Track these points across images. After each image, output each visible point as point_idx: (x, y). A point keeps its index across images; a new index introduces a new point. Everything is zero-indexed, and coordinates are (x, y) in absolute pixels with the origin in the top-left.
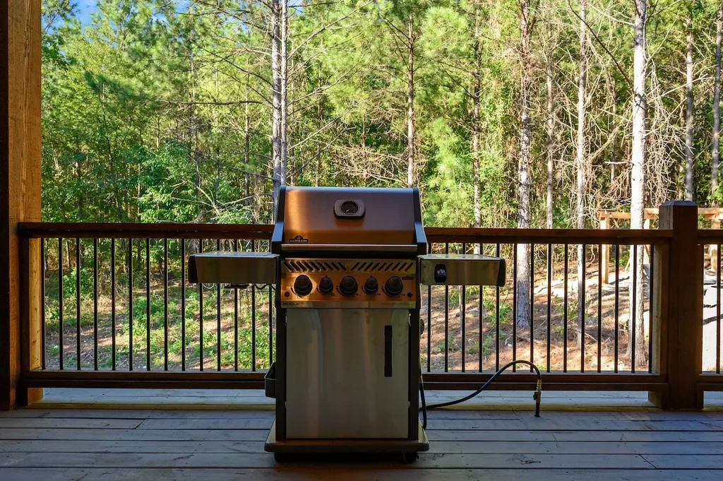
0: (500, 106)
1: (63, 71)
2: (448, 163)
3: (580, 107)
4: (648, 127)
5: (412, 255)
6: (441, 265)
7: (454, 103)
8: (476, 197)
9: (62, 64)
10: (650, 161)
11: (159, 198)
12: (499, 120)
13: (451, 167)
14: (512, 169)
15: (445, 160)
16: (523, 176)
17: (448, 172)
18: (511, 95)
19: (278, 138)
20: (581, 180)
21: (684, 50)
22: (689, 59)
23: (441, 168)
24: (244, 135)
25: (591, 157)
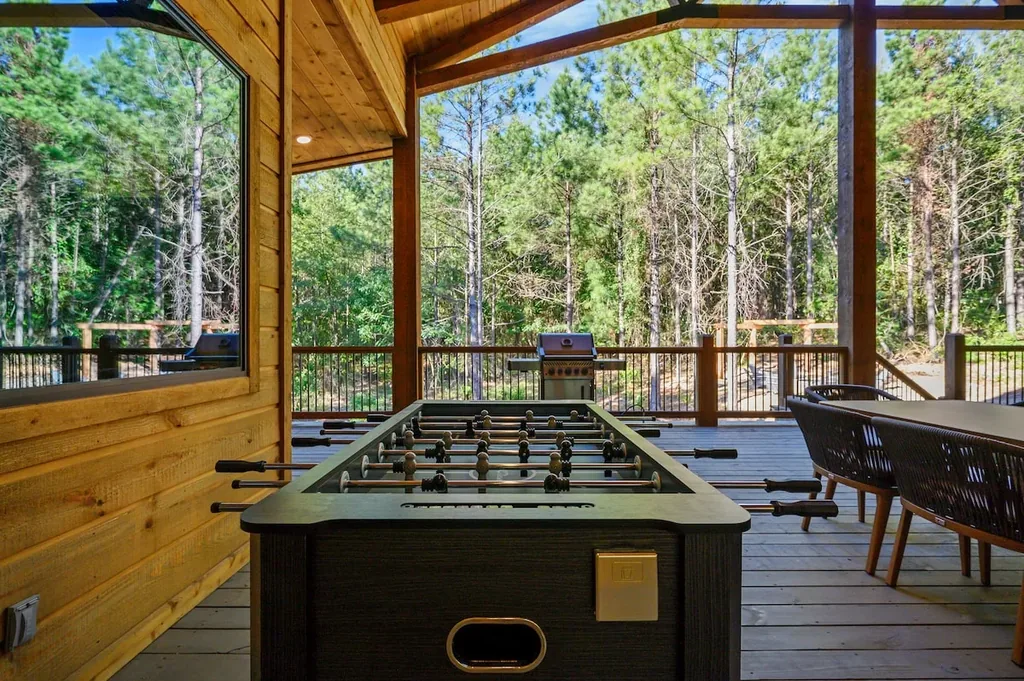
0: (637, 250)
1: (300, 219)
2: (598, 291)
3: (693, 251)
4: (738, 268)
5: (591, 359)
6: (601, 363)
7: (602, 235)
8: (621, 312)
9: (301, 214)
10: (739, 291)
11: (374, 317)
12: (636, 260)
13: (600, 294)
14: (646, 295)
15: (596, 289)
16: (654, 300)
17: (598, 298)
18: (644, 242)
19: (474, 274)
20: (694, 304)
21: (785, 195)
22: (788, 202)
23: (594, 295)
24: (434, 264)
25: (701, 288)
